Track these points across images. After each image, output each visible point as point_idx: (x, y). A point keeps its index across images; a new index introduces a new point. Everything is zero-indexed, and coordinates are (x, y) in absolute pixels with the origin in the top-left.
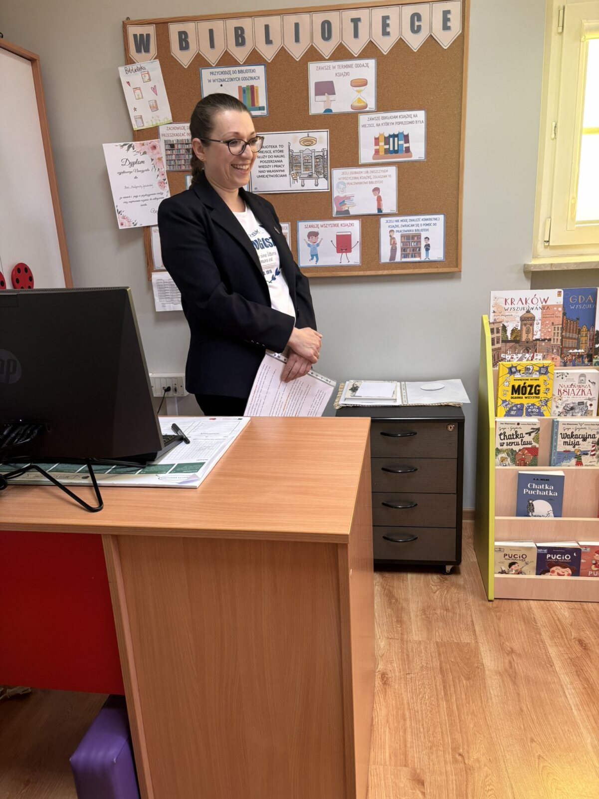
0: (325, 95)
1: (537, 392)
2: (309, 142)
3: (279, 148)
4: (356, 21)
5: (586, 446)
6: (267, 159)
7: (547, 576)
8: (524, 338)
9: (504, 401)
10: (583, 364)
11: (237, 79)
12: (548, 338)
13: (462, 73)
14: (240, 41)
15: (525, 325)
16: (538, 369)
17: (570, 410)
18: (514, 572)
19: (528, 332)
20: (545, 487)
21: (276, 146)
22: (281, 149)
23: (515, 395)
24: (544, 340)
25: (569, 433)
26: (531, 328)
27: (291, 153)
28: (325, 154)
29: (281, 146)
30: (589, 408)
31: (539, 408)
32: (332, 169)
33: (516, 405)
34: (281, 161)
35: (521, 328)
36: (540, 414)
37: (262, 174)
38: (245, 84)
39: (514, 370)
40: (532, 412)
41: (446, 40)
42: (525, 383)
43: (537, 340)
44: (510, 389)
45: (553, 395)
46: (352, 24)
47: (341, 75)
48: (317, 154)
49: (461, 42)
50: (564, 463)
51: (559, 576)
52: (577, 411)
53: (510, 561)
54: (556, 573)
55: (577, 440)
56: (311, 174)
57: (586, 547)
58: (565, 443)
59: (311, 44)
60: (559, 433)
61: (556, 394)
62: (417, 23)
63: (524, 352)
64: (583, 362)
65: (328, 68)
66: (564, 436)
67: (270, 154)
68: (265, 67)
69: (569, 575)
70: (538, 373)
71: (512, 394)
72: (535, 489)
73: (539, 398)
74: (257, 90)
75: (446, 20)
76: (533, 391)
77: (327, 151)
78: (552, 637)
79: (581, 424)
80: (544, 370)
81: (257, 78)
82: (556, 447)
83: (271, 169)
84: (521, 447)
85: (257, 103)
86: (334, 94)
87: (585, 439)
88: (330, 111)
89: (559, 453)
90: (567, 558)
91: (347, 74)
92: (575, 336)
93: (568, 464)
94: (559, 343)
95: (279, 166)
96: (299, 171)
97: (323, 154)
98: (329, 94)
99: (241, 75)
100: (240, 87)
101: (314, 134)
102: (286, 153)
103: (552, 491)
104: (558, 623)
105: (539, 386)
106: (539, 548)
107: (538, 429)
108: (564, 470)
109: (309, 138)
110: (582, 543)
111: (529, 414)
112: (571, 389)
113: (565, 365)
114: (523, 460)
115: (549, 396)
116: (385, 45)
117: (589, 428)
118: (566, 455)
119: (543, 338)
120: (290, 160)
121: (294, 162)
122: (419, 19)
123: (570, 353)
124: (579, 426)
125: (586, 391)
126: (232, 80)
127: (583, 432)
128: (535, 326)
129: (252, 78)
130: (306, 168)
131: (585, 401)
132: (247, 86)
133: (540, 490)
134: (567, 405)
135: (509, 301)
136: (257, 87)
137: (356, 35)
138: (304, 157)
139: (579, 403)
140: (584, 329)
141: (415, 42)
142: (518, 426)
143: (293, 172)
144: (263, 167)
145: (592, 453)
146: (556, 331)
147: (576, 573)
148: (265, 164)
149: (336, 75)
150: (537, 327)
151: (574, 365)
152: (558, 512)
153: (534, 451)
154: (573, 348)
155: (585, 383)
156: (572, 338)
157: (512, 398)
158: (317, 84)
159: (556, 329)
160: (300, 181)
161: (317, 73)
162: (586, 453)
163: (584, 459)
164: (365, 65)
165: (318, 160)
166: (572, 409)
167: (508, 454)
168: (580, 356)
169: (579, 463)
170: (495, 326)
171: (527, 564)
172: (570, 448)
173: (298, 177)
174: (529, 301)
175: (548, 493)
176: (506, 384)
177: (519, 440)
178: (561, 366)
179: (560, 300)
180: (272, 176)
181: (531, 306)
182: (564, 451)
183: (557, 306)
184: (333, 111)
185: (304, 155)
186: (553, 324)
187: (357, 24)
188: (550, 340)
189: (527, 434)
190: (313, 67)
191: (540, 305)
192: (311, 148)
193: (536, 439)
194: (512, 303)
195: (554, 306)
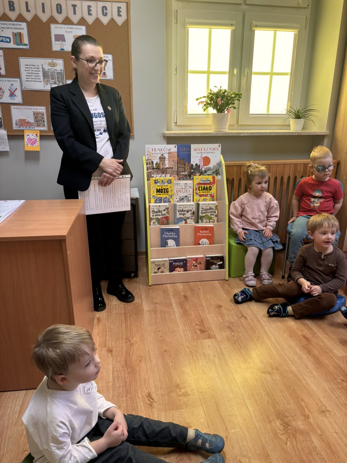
0: (60, 41)
1: (167, 192)
2: (54, 65)
3: (36, 67)
4: (74, 6)
5: (188, 215)
6: (30, 72)
7: (174, 273)
8: (161, 167)
9: (153, 196)
10: (187, 179)
11: (11, 28)
12: (172, 167)
13: (128, 38)
14: (12, 9)
15: (161, 161)
16: (167, 181)
17: (182, 199)
18: (160, 272)
19: (163, 164)
20: (172, 233)
21: (35, 66)
22: (38, 67)
23: (158, 193)
24: (170, 168)
25: (181, 209)
26: (164, 162)
27: (43, 70)
28: (62, 72)
29: (38, 66)
30: (190, 198)
31: (169, 199)
32: (66, 80)
33: (159, 198)
34: (39, 74)
35: (160, 162)
36: (169, 202)
37: (28, 80)
38: (16, 31)
39: (156, 181)
40: (166, 201)
41: (120, 21)
42: (162, 188)
43: (167, 168)
44: (156, 190)
45: (174, 193)
46: (72, 8)
47: (68, 32)
48: (57, 71)
49: (127, 23)
50: (180, 223)
51: (179, 272)
52: (184, 200)
53: (158, 267)
54: (177, 271)
55: (184, 212)
56: (55, 82)
57: (189, 258)
58: (180, 214)
59: (51, 15)
60: (177, 210)
61: (175, 192)
62: (105, 11)
63: (161, 173)
64: (187, 178)
65: (61, 28)
66: (179, 211)
67: (32, 69)
68: (27, 23)
69: (183, 271)
70: (167, 183)
71: (157, 193)
72: (168, 235)
73: (168, 194)
74: (23, 35)
75: (119, 12)
76: (166, 191)
77: (63, 70)
78: (174, 296)
79: (186, 205)
80: (170, 182)
81: (22, 29)
82: (176, 216)
83: (33, 77)
84: (161, 216)
85: (23, 41)
86: (65, 41)
87: (188, 212)
88: (64, 50)
89: (178, 219)
90: (181, 263)
91: (71, 32)
92: (183, 166)
93: (182, 223)
94: (176, 169)
95: (37, 76)
96: (48, 80)
97: (61, 72)
98: (62, 41)
99: (13, 26)
100: (13, 33)
101: (56, 61)
102: (41, 69)
103: (175, 235)
104: (177, 290)
105: (168, 189)
106: (170, 260)
107: (168, 208)
108: (179, 226)
109: (52, 63)
110: (187, 257)
111: (165, 202)
112: (182, 190)
113: (180, 179)
114: (163, 222)
115: (173, 193)
116: (90, 20)
117: (189, 207)
118: (180, 220)
119: (169, 167)
120: (43, 74)
121: (45, 74)
122: (106, 9)
123: (182, 174)
124: (185, 206)
125: (188, 191)
126: (8, 28)
127: (187, 209)
128: (166, 161)
129: (19, 29)
130: (53, 79)
131: (188, 195)
132: (17, 32)
133: (170, 235)
134: (180, 197)
135: (154, 150)
136: (23, 33)
137: (75, 13)
138: (51, 73)
139: (185, 196)
140: (187, 163)
141: (105, 20)
142: (160, 207)
143: (45, 80)
144: (28, 76)
145: (191, 218)
146: (175, 164)
147: (185, 270)
148: (29, 74)
149: (66, 32)
150: (167, 162)
151: (183, 180)
152: (178, 244)
153: (167, 218)
154: (183, 172)
155: (187, 187)
156: (182, 167)
157: (157, 194)
158: (56, 35)
159: (175, 163)
160: (49, 85)
161: (55, 30)
162: (188, 218)
163: (188, 221)
164: (80, 29)
165: (58, 75)
166: (183, 199)
167: (156, 220)
168: (186, 175)
169: (186, 223)
170: (148, 161)
171: (165, 268)
172: (182, 216)
173: (48, 83)
174: (163, 150)
175: (173, 236)
176: (154, 188)
177: (160, 213)
178: (178, 180)
179: (176, 150)
180: (34, 81)
181: (164, 152)
182: (180, 218)
183: (175, 152)
184: (65, 50)
185: (51, 72)
186: (173, 160)
187: (75, 8)
188: (172, 168)
189: (163, 210)
190: (53, 26)
191: (167, 152)
192: (54, 68)
193: (168, 213)
194: (155, 151)
195: (173, 152)
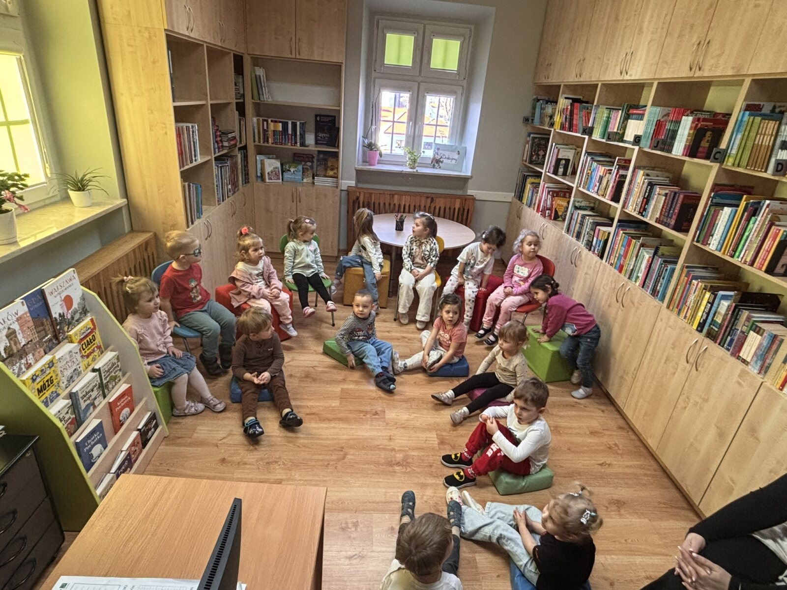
1: (52, 382)
5: (94, 394)
8: (15, 350)
15: (11, 339)
16: (48, 366)
19: (15, 344)
20: (94, 437)
23: (41, 394)
24: (28, 343)
25: (84, 393)
26: (16, 339)
31: (56, 392)
35: (10, 343)
39: (34, 377)
40: (53, 397)
42: (44, 382)
43: (24, 345)
44: (37, 392)
45: (60, 376)
50: (88, 414)
55: (89, 394)
58: (85, 401)
60: (80, 398)
66: (83, 397)
70: (49, 369)
71: (39, 395)
72: (90, 443)
73: (54, 385)
76: (49, 383)
79: (89, 383)
80: (51, 364)
87: (92, 390)
90: (126, 463)
92: (42, 328)
94: (37, 339)
103: (98, 435)
105: (51, 377)
106: (115, 473)
110: (125, 448)
111: (52, 401)
112: (67, 366)
115: (58, 379)
117: (93, 382)
118: (87, 408)
123: (44, 342)
124: (87, 385)
125: (75, 360)
127: (91, 387)
128: (18, 336)
131: (76, 368)
133: (92, 441)
139: (73, 371)
140: (44, 320)
145: (98, 396)
146: (33, 332)
150: (20, 337)
152: (105, 445)
153: (73, 421)
154: (45, 337)
155: (73, 356)
156: (42, 331)
157: (40, 398)
159: (33, 329)
162: (96, 398)
163: (96, 402)
166: (71, 377)
168: (51, 341)
169: (94, 407)
172: (88, 402)
174: (6, 320)
175: (97, 438)
179: (25, 308)
181: (9, 322)
183: (26, 313)
186: (28, 327)
188: (31, 341)
189: (66, 414)
191: (15, 319)
193: (73, 412)
195: (23, 314)
